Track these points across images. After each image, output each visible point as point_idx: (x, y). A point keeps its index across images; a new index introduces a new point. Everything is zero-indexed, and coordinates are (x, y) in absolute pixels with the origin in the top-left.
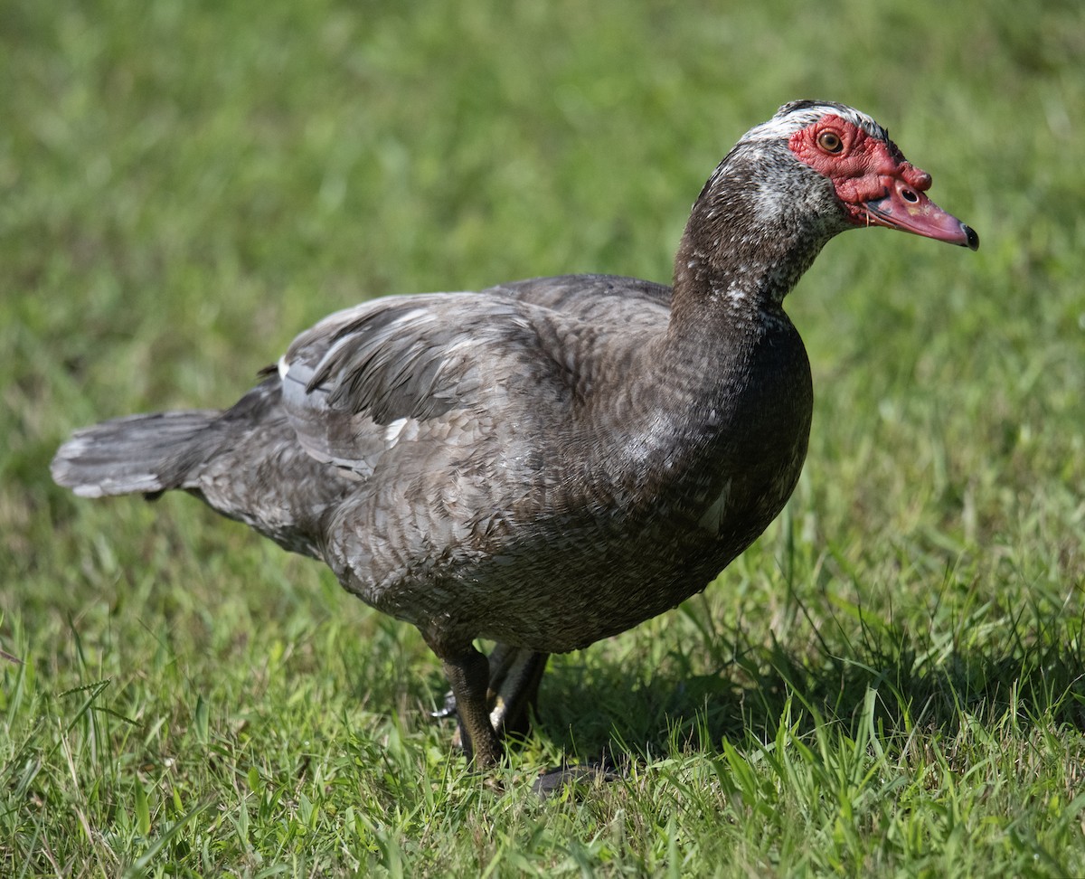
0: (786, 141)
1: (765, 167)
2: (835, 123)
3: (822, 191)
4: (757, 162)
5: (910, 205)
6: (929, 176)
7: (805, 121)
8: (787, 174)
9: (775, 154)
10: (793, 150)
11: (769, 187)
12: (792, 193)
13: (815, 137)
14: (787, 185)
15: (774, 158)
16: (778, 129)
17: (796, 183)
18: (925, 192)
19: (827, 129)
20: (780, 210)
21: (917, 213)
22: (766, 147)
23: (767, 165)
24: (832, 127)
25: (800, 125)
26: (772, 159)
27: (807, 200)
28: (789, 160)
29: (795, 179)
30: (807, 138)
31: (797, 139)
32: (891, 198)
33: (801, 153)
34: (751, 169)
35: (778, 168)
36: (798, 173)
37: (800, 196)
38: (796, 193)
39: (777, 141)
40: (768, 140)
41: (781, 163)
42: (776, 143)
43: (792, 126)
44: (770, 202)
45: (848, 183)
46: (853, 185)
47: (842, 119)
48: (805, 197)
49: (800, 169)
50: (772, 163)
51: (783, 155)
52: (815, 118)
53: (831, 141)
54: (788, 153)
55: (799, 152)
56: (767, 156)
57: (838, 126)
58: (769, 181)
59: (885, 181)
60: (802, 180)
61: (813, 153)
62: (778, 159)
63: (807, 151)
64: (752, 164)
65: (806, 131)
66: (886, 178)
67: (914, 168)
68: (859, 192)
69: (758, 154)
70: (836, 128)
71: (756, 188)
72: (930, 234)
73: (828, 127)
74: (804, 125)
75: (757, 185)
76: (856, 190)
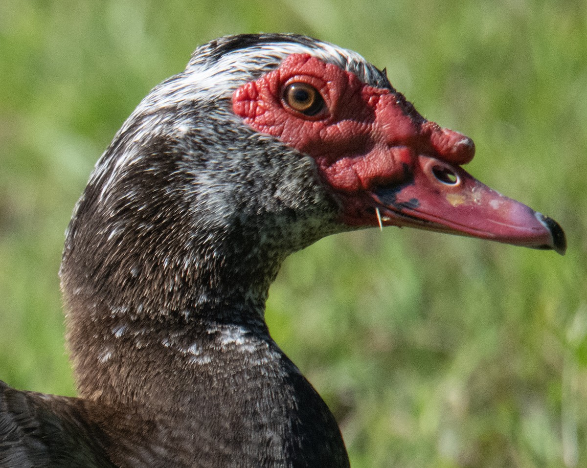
0: (227, 101)
1: (201, 145)
2: (308, 67)
3: (302, 176)
4: (185, 139)
5: (448, 190)
6: (470, 141)
7: (258, 67)
8: (240, 155)
9: (215, 124)
10: (243, 115)
11: (213, 176)
12: (251, 183)
13: (279, 91)
14: (242, 171)
15: (216, 130)
16: (210, 83)
17: (257, 167)
18: (463, 167)
19: (296, 78)
20: (233, 209)
21: (462, 202)
22: (195, 113)
23: (205, 141)
24: (306, 74)
25: (249, 75)
26: (211, 132)
27: (278, 194)
28: (241, 130)
29: (254, 161)
30: (264, 94)
31: (246, 98)
32: (417, 181)
33: (258, 119)
34: (176, 151)
35: (224, 145)
36: (259, 151)
37: (265, 187)
38: (258, 183)
39: (213, 103)
40: (194, 103)
41: (228, 137)
42: (212, 106)
43: (233, 77)
44: (214, 199)
45: (341, 163)
46: (349, 165)
47: (319, 59)
48: (274, 189)
49: (261, 144)
50: (214, 138)
51: (228, 124)
52: (274, 61)
53: (301, 97)
54: (236, 120)
55: (254, 116)
56: (202, 128)
57: (316, 71)
58: (211, 167)
59: (401, 154)
60: (266, 162)
61: (278, 115)
62: (221, 130)
63: (267, 114)
64: (175, 143)
65: (260, 82)
66: (404, 149)
67: (444, 130)
68: (361, 174)
69: (183, 127)
70: (312, 75)
71: (189, 179)
72: (492, 235)
73: (299, 74)
74: (256, 74)
75: (190, 175)
76: (356, 172)
